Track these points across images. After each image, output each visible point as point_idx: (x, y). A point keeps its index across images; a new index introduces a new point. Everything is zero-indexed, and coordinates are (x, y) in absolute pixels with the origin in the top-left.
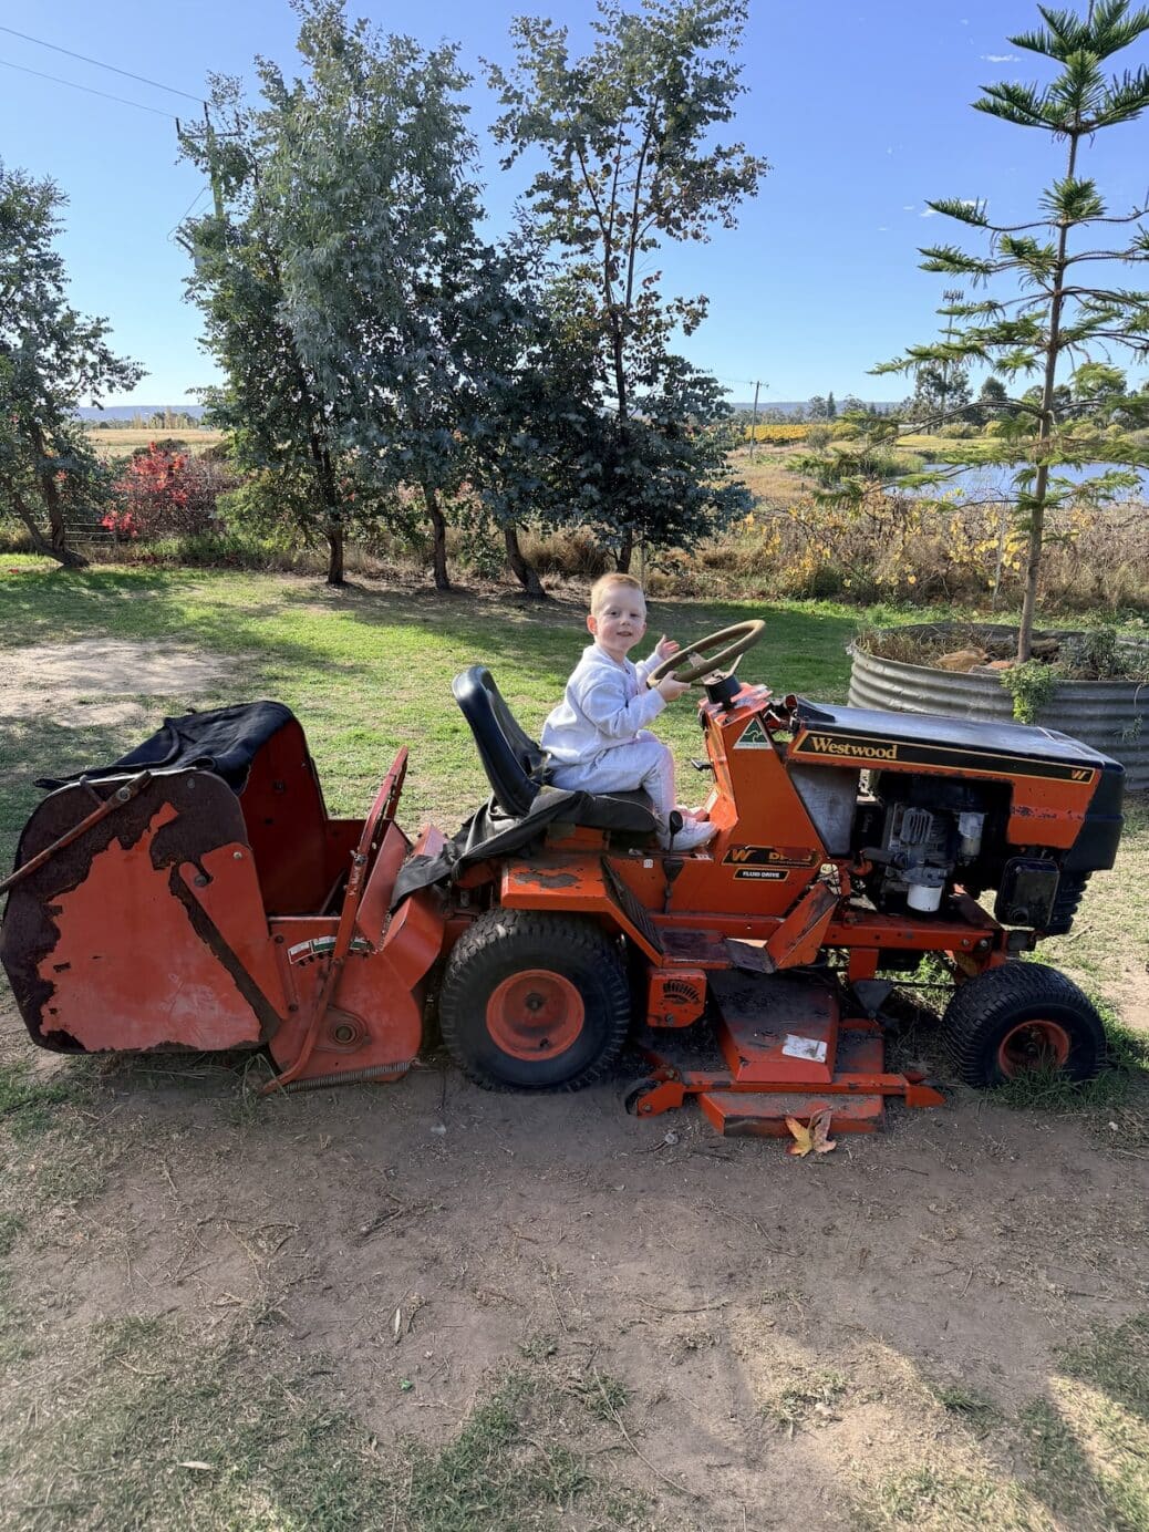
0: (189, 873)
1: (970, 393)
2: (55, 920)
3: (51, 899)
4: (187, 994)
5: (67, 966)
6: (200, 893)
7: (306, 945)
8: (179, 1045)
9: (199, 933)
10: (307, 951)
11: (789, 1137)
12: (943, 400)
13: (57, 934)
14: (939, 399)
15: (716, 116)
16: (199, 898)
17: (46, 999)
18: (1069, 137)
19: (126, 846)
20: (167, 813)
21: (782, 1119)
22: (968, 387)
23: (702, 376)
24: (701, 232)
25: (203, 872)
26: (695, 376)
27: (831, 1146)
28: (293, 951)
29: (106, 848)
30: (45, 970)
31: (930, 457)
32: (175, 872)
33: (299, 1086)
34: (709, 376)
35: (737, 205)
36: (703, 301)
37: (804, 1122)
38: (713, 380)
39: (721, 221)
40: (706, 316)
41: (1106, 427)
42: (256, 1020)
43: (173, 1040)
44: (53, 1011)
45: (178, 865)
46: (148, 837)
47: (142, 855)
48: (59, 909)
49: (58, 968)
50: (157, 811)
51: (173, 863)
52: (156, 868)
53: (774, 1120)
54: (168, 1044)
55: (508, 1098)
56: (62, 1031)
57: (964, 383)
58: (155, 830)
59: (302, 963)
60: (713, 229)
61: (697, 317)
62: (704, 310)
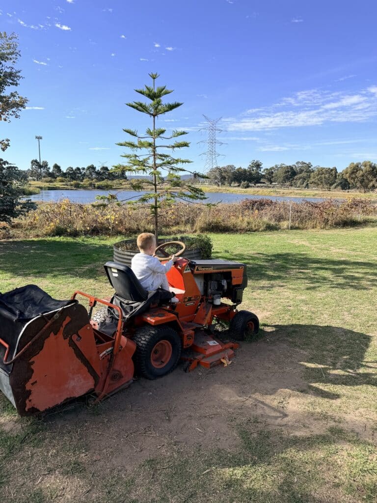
0: (75, 337)
1: (49, 168)
2: (32, 367)
3: (30, 360)
4: (74, 379)
5: (36, 382)
6: (78, 343)
7: (105, 352)
8: (70, 398)
9: (77, 357)
10: (105, 354)
11: (222, 363)
12: (41, 170)
13: (32, 371)
14: (39, 170)
15: (12, 84)
16: (78, 345)
17: (28, 397)
18: (152, 117)
19: (55, 334)
20: (68, 319)
21: (220, 360)
22: (48, 166)
23: (12, 166)
24: (7, 119)
25: (79, 336)
26: (10, 165)
27: (231, 362)
28: (101, 355)
29: (49, 336)
30: (28, 386)
31: (41, 188)
32: (71, 338)
33: (106, 398)
34: (15, 166)
35: (19, 111)
36: (8, 140)
37: (224, 358)
38: (16, 167)
39: (14, 116)
40: (9, 146)
41: (92, 180)
42: (93, 381)
43: (69, 397)
44: (30, 401)
45: (71, 336)
46: (62, 329)
47: (60, 336)
48: (33, 362)
49: (32, 384)
50: (65, 320)
51: (69, 336)
52: (64, 339)
53: (218, 361)
54: (67, 399)
55: (158, 380)
56: (33, 407)
57: (47, 165)
58: (64, 326)
59: (103, 358)
60: (12, 118)
61: (7, 146)
62: (8, 144)
